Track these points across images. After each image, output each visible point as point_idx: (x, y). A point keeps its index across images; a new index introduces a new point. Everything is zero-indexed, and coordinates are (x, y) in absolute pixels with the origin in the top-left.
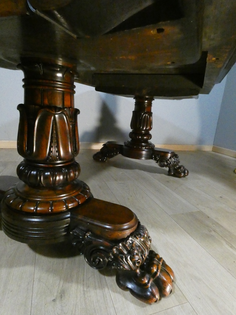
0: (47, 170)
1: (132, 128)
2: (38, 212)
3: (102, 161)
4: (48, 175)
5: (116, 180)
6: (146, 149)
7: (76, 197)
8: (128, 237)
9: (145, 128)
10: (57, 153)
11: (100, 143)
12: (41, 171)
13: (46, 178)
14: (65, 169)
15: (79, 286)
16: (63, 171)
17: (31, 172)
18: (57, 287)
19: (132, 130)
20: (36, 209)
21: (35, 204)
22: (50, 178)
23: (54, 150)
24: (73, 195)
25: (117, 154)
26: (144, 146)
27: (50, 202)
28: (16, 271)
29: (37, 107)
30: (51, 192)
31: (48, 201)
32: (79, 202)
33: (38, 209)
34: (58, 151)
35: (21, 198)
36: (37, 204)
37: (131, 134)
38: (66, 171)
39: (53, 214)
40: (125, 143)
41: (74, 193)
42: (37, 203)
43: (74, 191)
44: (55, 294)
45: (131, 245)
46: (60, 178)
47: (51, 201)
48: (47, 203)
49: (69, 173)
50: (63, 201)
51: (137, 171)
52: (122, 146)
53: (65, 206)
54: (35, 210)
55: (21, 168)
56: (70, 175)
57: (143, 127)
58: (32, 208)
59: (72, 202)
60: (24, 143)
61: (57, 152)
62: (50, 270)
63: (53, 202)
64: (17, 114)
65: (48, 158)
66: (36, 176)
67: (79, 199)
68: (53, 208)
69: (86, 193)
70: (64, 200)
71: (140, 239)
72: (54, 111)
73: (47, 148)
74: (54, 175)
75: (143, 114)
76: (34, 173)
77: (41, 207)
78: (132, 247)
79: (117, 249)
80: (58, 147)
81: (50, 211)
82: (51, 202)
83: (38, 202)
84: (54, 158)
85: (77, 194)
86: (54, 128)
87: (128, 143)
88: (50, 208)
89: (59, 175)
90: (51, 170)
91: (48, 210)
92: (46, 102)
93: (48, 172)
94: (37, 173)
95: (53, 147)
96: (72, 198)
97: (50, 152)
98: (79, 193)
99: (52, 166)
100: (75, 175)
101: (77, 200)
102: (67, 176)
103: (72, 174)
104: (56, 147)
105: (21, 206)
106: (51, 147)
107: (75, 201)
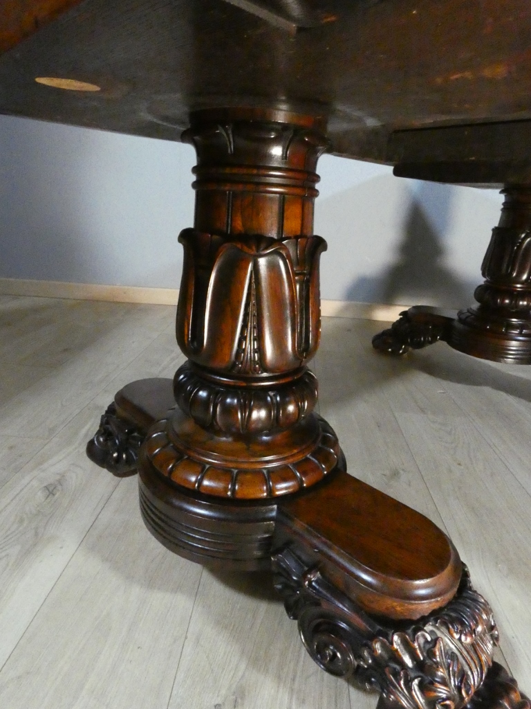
0: (231, 390)
1: (484, 275)
2: (203, 491)
3: (395, 354)
4: (231, 405)
5: (423, 411)
6: (521, 334)
7: (297, 465)
8: (424, 620)
9: (525, 277)
10: (256, 355)
11: (396, 305)
12: (217, 392)
13: (228, 410)
14: (274, 395)
15: (281, 690)
16: (269, 399)
17: (198, 391)
18: (232, 674)
19: (484, 279)
20: (200, 484)
21: (200, 469)
22: (237, 414)
23: (250, 346)
24: (291, 460)
25: (434, 340)
26: (514, 327)
27: (232, 472)
28: (159, 599)
29: (216, 237)
30: (240, 446)
31: (229, 467)
32: (302, 482)
33: (206, 483)
34: (261, 350)
35: (175, 447)
36: (204, 471)
37: (481, 292)
38: (278, 399)
39: (235, 502)
40: (460, 313)
41: (292, 456)
42: (205, 467)
43: (295, 451)
44: (223, 692)
45: (428, 646)
46: (259, 414)
47: (236, 468)
48: (227, 471)
49: (283, 405)
50: (264, 474)
51: (487, 390)
52: (450, 320)
53: (265, 488)
54: (196, 485)
55: (182, 377)
56: (285, 410)
57: (520, 274)
58: (193, 479)
59: (284, 480)
60: (186, 324)
61: (256, 352)
62: (222, 623)
63: (242, 472)
64: (178, 251)
65: (234, 365)
66: (206, 403)
67: (304, 473)
68: (237, 487)
69: (326, 458)
70: (265, 471)
71: (460, 639)
72: (254, 248)
73: (233, 341)
74: (246, 408)
75: (523, 236)
76: (203, 394)
77: (210, 479)
78: (431, 654)
79: (383, 646)
80: (260, 338)
81: (229, 493)
82: (235, 471)
83: (208, 466)
84: (248, 368)
85: (300, 457)
86: (253, 292)
87: (468, 314)
88: (230, 486)
89: (259, 408)
90: (242, 393)
91: (226, 489)
92: (239, 224)
93: (233, 398)
94: (209, 395)
95: (248, 339)
96: (285, 468)
97: (241, 350)
98: (308, 456)
99: (244, 384)
100: (300, 409)
101: (298, 474)
102: (278, 412)
103: (291, 408)
104: (254, 340)
105: (172, 468)
106: (243, 338)
107: (294, 477)
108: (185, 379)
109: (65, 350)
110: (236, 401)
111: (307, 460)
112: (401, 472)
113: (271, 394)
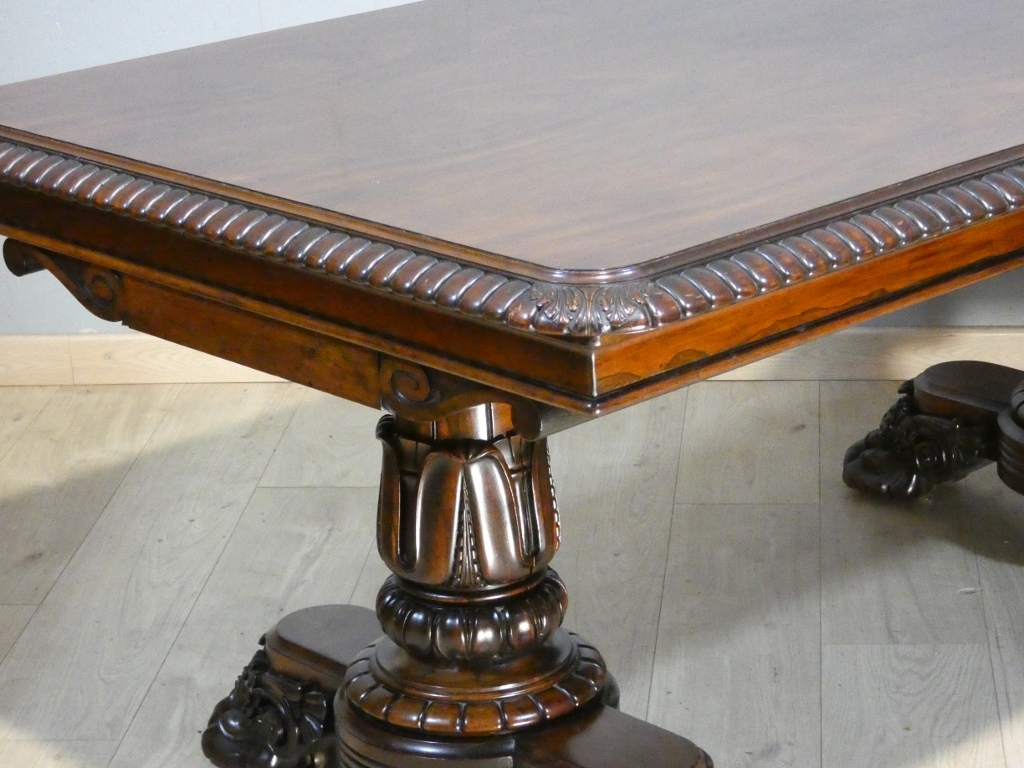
0: (451, 609)
2: (428, 728)
4: (452, 627)
7: (538, 695)
10: (475, 566)
12: (436, 612)
13: (449, 633)
14: (502, 611)
16: (496, 616)
17: (411, 614)
20: (423, 722)
21: (420, 706)
22: (460, 636)
23: (467, 557)
24: (529, 690)
27: (460, 706)
29: (421, 445)
30: (468, 676)
31: (455, 701)
32: (544, 714)
33: (430, 720)
34: (480, 560)
35: (388, 687)
36: (426, 707)
38: (507, 615)
39: (465, 737)
41: (534, 684)
42: (427, 703)
43: (537, 679)
46: (485, 635)
47: (463, 701)
48: (453, 705)
49: (513, 624)
50: (497, 706)
53: (499, 721)
54: (419, 724)
55: (388, 599)
56: (516, 628)
58: (415, 718)
59: (523, 711)
60: (393, 536)
61: (476, 563)
63: (470, 704)
65: (452, 579)
66: (422, 628)
67: (547, 704)
68: (466, 722)
69: (582, 690)
70: (499, 703)
72: (463, 457)
73: (448, 552)
74: (470, 629)
76: (418, 617)
77: (435, 715)
80: (478, 547)
81: (458, 728)
82: (464, 705)
83: (430, 702)
84: (467, 581)
85: (542, 686)
86: (466, 498)
88: (458, 721)
89: (485, 627)
90: (464, 610)
91: (454, 725)
92: (445, 431)
93: (454, 618)
94: (425, 618)
95: (465, 549)
96: (524, 697)
97: (458, 562)
98: (555, 685)
99: (465, 601)
100: (536, 628)
101: (541, 706)
102: (508, 631)
103: (524, 626)
104: (472, 550)
105: (387, 710)
106: (459, 549)
107: (534, 708)
108: (393, 601)
109: (33, 558)
110: (457, 621)
111: (553, 689)
112: (785, 746)
113: (499, 609)
